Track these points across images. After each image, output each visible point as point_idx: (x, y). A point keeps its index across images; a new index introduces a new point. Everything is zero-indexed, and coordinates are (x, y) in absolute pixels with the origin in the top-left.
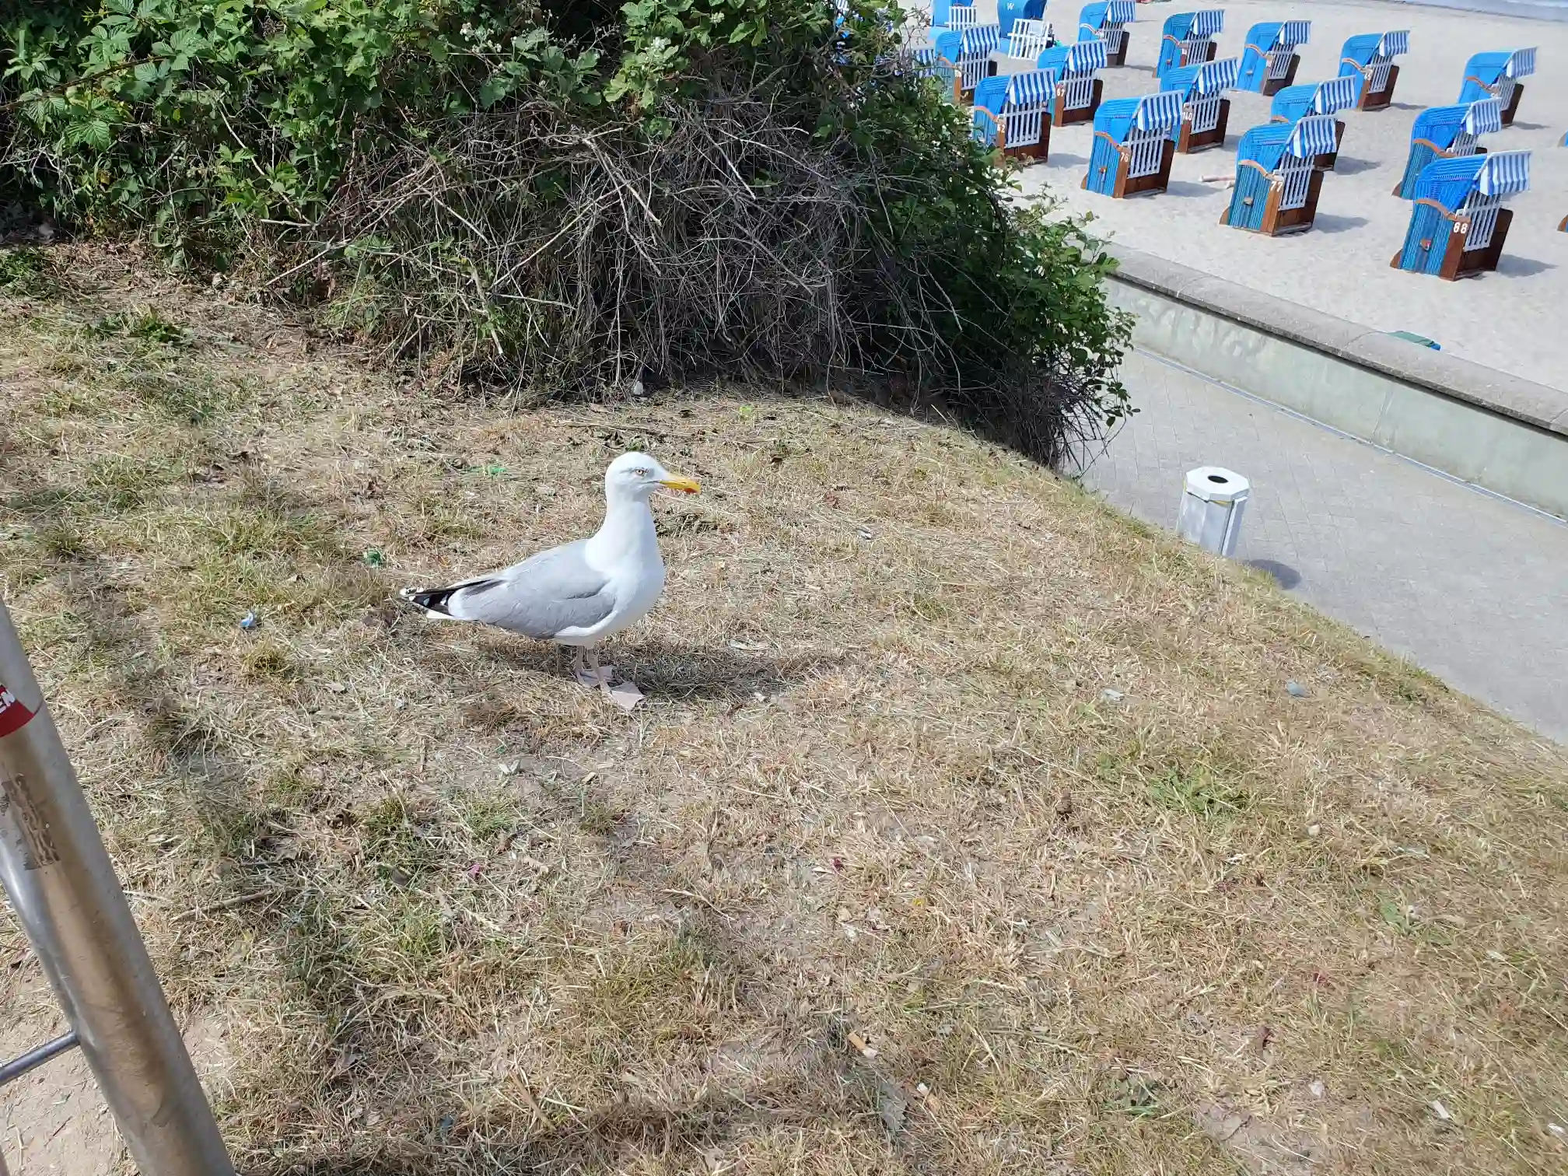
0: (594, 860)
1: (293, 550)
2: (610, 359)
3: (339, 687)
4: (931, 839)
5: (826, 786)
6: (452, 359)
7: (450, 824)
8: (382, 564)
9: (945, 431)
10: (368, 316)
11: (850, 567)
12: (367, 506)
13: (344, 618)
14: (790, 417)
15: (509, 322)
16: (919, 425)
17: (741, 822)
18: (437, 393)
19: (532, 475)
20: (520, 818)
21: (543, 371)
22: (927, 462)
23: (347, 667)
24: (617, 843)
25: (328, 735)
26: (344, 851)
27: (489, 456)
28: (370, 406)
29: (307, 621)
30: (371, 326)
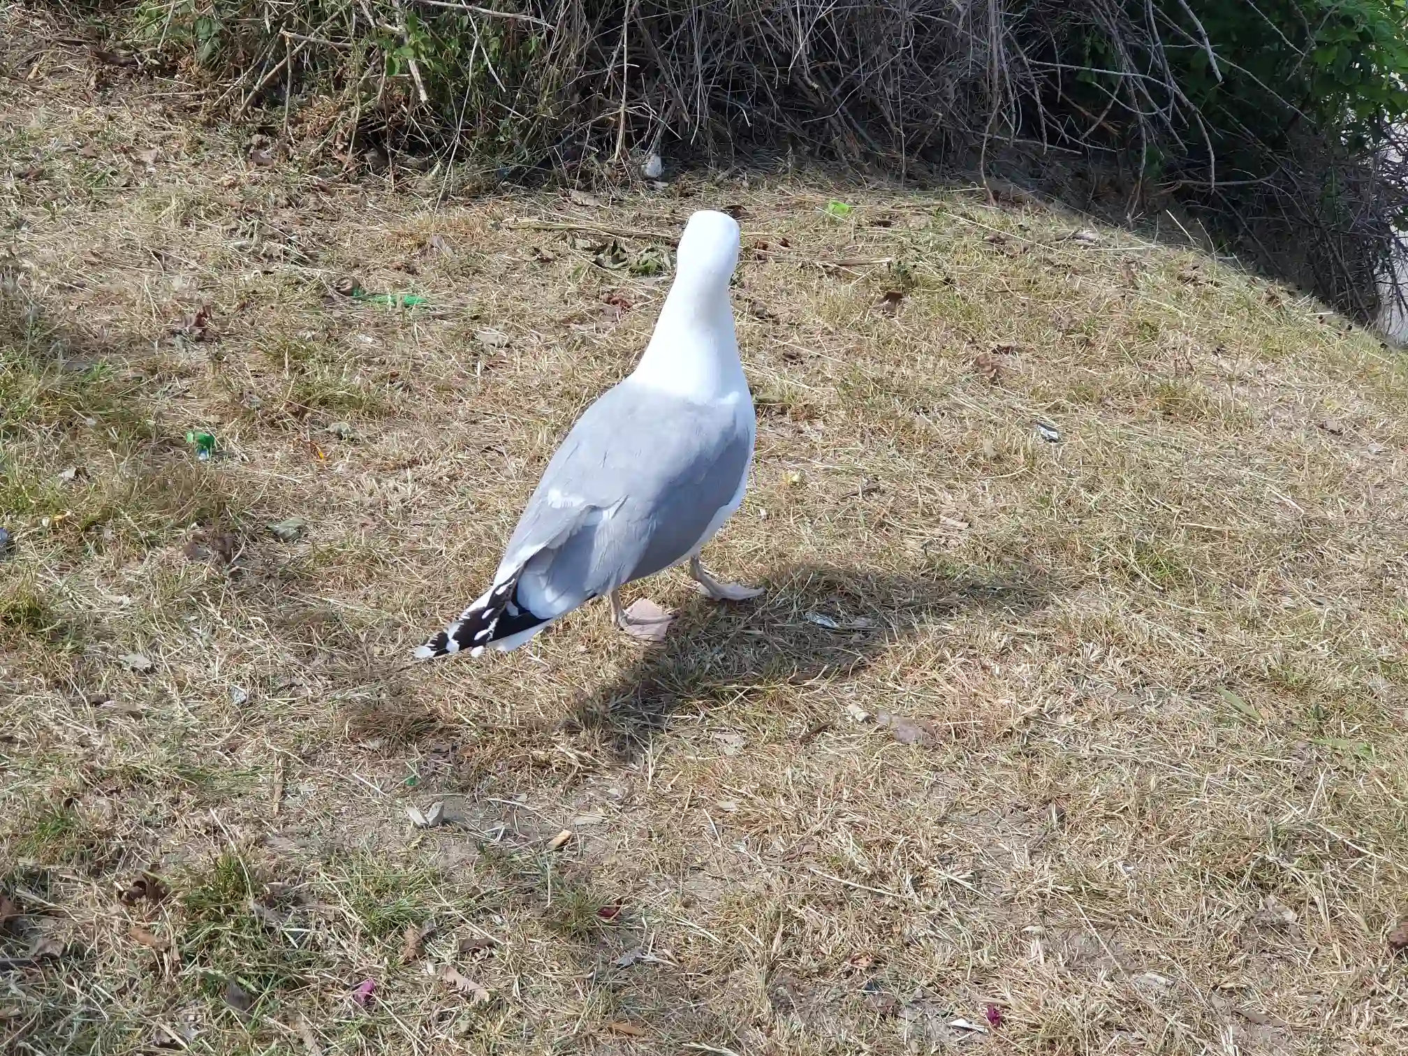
0: (568, 985)
1: (69, 425)
2: (607, 115)
3: (143, 662)
4: (1162, 980)
5: (977, 876)
6: (341, 108)
7: (323, 906)
8: (219, 455)
9: (1191, 257)
10: (203, 30)
11: (1020, 489)
12: (193, 354)
13: (152, 543)
14: (915, 222)
15: (440, 48)
16: (1144, 245)
17: (825, 932)
18: (314, 166)
19: (472, 309)
20: (443, 904)
21: (494, 133)
22: (1158, 308)
23: (155, 629)
24: (608, 957)
25: (121, 744)
26: (144, 946)
27: (399, 276)
28: (199, 183)
29: (91, 546)
30: (207, 48)
